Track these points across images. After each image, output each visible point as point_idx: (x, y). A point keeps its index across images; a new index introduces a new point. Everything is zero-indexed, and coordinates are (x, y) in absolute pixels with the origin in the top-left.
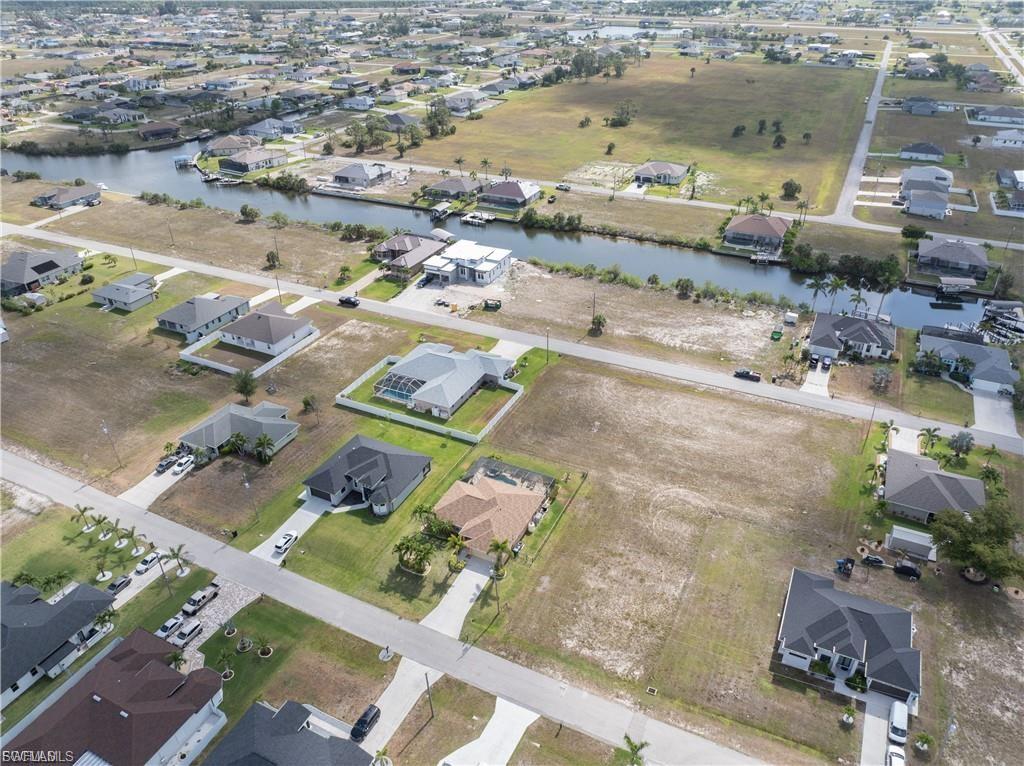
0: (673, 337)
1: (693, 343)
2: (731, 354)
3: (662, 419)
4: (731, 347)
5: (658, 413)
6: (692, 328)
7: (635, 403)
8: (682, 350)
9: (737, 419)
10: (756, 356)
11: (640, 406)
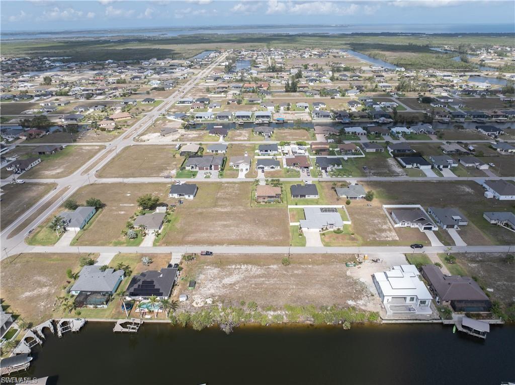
0: (247, 270)
1: (235, 268)
2: (216, 267)
3: (236, 229)
4: (216, 271)
5: (238, 230)
6: (239, 279)
7: (248, 232)
8: (240, 263)
9: (209, 235)
10: (203, 269)
11: (246, 231)
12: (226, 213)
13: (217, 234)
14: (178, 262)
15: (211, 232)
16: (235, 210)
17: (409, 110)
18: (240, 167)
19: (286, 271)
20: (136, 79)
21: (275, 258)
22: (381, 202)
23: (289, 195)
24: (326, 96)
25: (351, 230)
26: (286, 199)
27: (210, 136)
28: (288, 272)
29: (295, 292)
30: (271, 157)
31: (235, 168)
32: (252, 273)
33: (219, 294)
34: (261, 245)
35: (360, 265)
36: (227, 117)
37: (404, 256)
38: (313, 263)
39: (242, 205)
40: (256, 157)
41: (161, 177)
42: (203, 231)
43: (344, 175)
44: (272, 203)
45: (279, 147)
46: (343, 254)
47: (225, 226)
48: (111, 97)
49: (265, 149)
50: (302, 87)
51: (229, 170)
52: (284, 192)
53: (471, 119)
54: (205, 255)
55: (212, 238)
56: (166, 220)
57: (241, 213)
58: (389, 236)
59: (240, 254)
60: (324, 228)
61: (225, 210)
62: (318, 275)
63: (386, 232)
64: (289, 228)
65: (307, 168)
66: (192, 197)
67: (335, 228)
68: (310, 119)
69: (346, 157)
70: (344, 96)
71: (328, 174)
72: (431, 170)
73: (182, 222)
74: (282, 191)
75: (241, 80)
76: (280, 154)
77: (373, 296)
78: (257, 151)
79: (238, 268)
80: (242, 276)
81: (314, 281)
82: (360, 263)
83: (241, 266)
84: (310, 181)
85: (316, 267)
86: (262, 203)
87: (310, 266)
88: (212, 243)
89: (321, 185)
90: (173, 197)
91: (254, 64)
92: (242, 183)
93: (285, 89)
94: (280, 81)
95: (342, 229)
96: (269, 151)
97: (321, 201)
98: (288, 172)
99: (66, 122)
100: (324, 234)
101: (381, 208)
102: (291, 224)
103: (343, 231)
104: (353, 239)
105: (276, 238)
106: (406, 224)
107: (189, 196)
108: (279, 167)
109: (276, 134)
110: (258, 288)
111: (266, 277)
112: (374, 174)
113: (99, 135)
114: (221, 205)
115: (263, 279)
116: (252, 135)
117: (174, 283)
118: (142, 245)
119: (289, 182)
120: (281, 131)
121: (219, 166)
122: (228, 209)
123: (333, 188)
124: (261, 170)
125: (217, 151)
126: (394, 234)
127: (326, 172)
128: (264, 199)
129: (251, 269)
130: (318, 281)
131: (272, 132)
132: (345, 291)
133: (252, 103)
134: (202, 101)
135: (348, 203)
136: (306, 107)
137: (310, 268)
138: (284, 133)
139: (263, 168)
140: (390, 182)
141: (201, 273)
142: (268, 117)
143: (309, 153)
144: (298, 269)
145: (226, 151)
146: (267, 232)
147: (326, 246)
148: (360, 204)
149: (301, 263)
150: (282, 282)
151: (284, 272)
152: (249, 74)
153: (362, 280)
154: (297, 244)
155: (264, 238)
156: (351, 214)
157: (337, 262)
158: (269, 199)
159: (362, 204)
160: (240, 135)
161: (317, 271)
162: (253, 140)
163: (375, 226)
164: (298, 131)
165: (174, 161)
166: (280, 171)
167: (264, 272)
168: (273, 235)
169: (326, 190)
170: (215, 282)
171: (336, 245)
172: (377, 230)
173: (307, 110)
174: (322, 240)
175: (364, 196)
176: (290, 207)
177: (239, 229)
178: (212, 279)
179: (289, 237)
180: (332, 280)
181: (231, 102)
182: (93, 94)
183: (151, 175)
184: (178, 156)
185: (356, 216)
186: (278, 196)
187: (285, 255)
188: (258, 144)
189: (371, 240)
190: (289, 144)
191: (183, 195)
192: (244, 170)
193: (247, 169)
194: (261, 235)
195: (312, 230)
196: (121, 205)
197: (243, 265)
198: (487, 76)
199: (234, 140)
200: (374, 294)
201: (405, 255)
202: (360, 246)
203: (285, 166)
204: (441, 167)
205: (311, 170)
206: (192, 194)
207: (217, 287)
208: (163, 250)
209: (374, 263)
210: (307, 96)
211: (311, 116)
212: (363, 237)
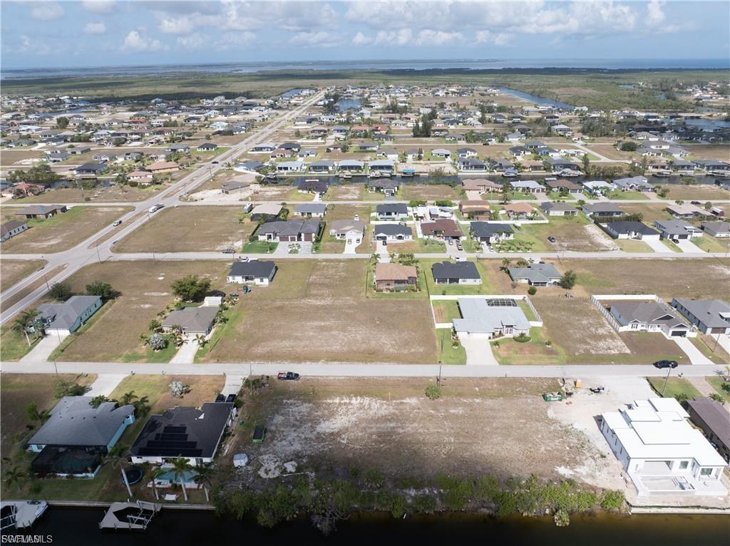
0: (361, 407)
1: (340, 404)
3: (342, 333)
5: (345, 336)
6: (347, 425)
7: (363, 339)
8: (349, 395)
9: (294, 344)
10: (282, 404)
11: (359, 337)
12: (324, 307)
13: (307, 343)
14: (235, 391)
15: (297, 338)
16: (339, 302)
17: (604, 159)
18: (347, 238)
19: (433, 410)
20: (192, 121)
21: (413, 385)
22: (587, 290)
23: (430, 279)
24: (475, 142)
25: (544, 336)
26: (425, 284)
27: (300, 194)
28: (438, 411)
29: (455, 449)
30: (397, 223)
31: (338, 238)
32: (371, 413)
33: (309, 452)
34: (386, 362)
35: (569, 399)
36: (326, 168)
37: (647, 382)
38: (484, 394)
39: (350, 295)
40: (373, 223)
41: (218, 251)
42: (283, 338)
43: (518, 249)
44: (402, 292)
45: (409, 208)
46: (534, 379)
47: (322, 329)
48: (152, 143)
49: (387, 211)
50: (438, 130)
51: (329, 241)
52: (422, 275)
53: (704, 172)
54: (284, 378)
55: (299, 350)
56: (220, 317)
57: (350, 307)
58: (612, 347)
59: (349, 379)
60: (497, 333)
61: (323, 302)
62: (494, 418)
63: (605, 339)
64: (435, 332)
65: (457, 238)
66: (266, 281)
67: (516, 333)
68: (455, 171)
69: (518, 223)
70: (502, 142)
71: (491, 247)
72: (660, 242)
73: (248, 322)
74: (418, 272)
75: (347, 122)
76: (411, 219)
77: (605, 457)
78: (374, 214)
79: (345, 404)
80: (354, 419)
81: (488, 429)
82: (570, 394)
83: (351, 399)
84: (464, 257)
85: (489, 402)
86: (385, 292)
87: (477, 401)
88: (298, 359)
89: (481, 264)
90: (235, 281)
91: (367, 104)
92: (352, 260)
93: (412, 134)
94: (404, 123)
95: (527, 335)
96: (393, 214)
97: (485, 288)
98: (426, 244)
99: (79, 175)
100: (496, 344)
101: (590, 300)
102: (438, 326)
103: (530, 338)
104: (550, 352)
105: (413, 350)
106: (639, 326)
107: (262, 281)
108: (411, 237)
109: (403, 190)
110: (384, 442)
111: (398, 420)
112: (568, 248)
113: (126, 192)
114: (317, 295)
115: (392, 425)
116: (365, 193)
117: (226, 430)
118: (174, 361)
119: (429, 260)
120: (411, 187)
121: (313, 235)
122: (328, 301)
123: (502, 268)
124: (381, 242)
125: (310, 213)
126: (620, 343)
127: (489, 244)
128: (388, 285)
129: (370, 404)
130: (497, 428)
131: (396, 188)
132: (549, 448)
133: (363, 150)
134: (288, 147)
135: (532, 292)
136: (447, 156)
137: (478, 403)
138: (416, 190)
139: (384, 238)
140: (596, 260)
141: (277, 412)
142: (389, 167)
143: (458, 217)
144: (456, 405)
145: (324, 215)
146: (396, 340)
147: (504, 364)
148: (553, 294)
149: (460, 395)
150: (428, 429)
151: (431, 411)
152: (358, 115)
153: (578, 426)
154: (451, 360)
155: (391, 350)
156: (540, 310)
157: (526, 393)
158: (397, 285)
159: (557, 294)
160: (347, 192)
161: (491, 410)
162: (366, 200)
163: (584, 329)
164: (437, 187)
165: (239, 229)
166: (413, 243)
167: (393, 411)
168: (406, 344)
169: (492, 272)
170: (302, 429)
171: (522, 362)
172: (590, 337)
173: (449, 159)
174: (495, 354)
175: (558, 281)
176: (433, 297)
177: (346, 334)
178: (298, 423)
179: (434, 347)
180: (521, 426)
181: (332, 149)
182: (126, 140)
183: (202, 249)
184: (247, 221)
185: (549, 313)
186: (412, 280)
187: (431, 380)
188: (374, 205)
189: (581, 354)
190: (424, 204)
191: (252, 279)
192: (354, 240)
193: (358, 240)
194: (384, 344)
195: (475, 336)
196: (146, 294)
197: (354, 398)
198: (710, 118)
199: (338, 200)
200: (605, 454)
201: (648, 380)
202: (563, 364)
203: (420, 236)
204: (676, 237)
205: (463, 241)
206: (267, 276)
207: (306, 438)
208: (211, 369)
209: (595, 394)
210: (447, 142)
211: (456, 168)
212: (567, 348)
